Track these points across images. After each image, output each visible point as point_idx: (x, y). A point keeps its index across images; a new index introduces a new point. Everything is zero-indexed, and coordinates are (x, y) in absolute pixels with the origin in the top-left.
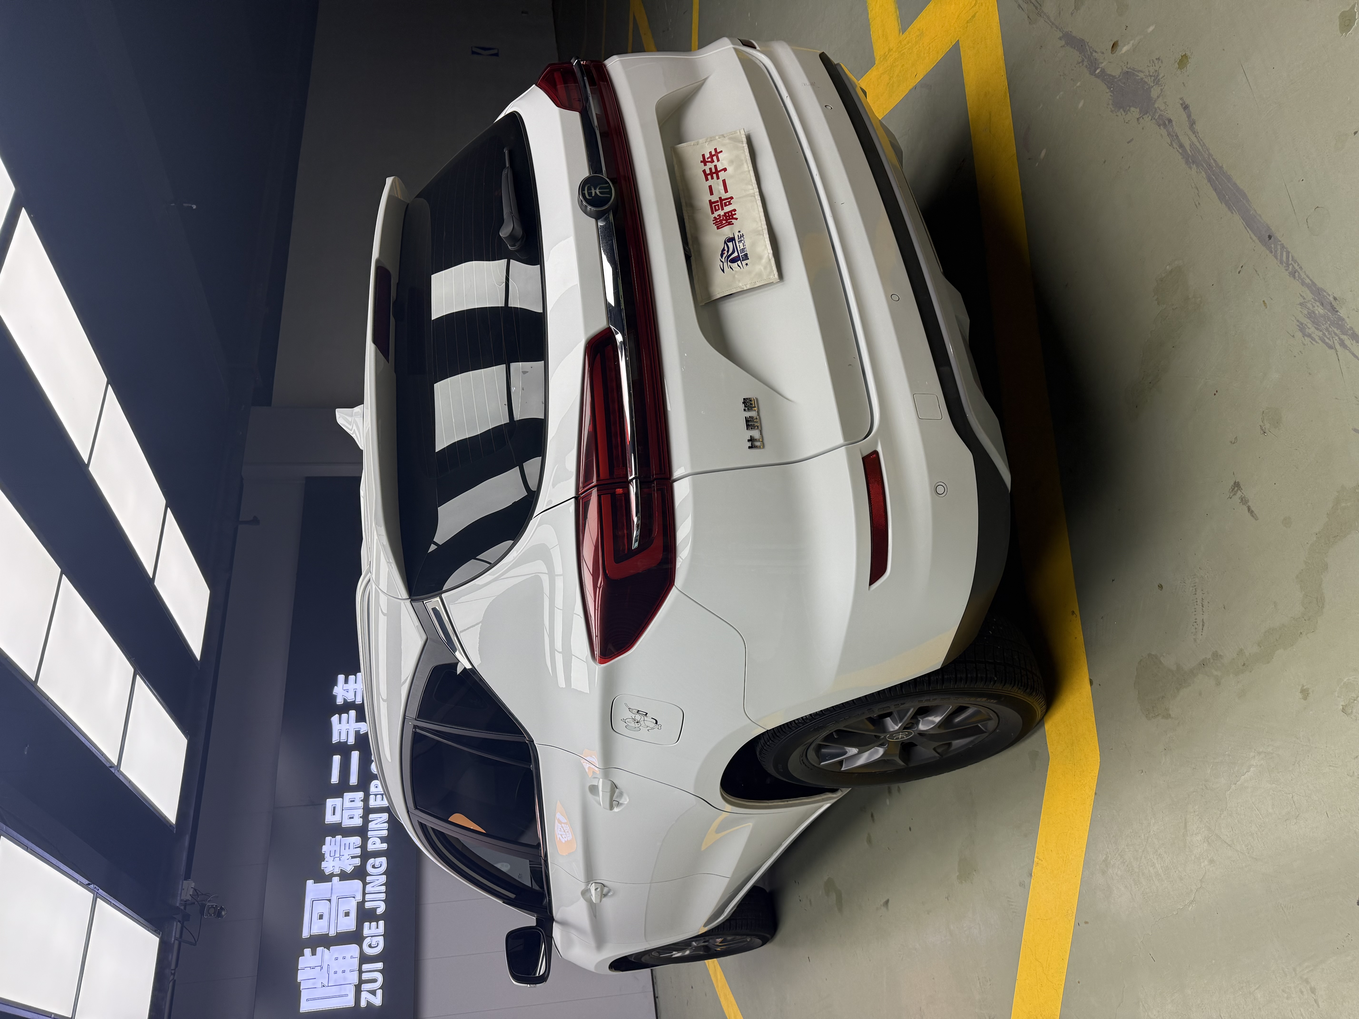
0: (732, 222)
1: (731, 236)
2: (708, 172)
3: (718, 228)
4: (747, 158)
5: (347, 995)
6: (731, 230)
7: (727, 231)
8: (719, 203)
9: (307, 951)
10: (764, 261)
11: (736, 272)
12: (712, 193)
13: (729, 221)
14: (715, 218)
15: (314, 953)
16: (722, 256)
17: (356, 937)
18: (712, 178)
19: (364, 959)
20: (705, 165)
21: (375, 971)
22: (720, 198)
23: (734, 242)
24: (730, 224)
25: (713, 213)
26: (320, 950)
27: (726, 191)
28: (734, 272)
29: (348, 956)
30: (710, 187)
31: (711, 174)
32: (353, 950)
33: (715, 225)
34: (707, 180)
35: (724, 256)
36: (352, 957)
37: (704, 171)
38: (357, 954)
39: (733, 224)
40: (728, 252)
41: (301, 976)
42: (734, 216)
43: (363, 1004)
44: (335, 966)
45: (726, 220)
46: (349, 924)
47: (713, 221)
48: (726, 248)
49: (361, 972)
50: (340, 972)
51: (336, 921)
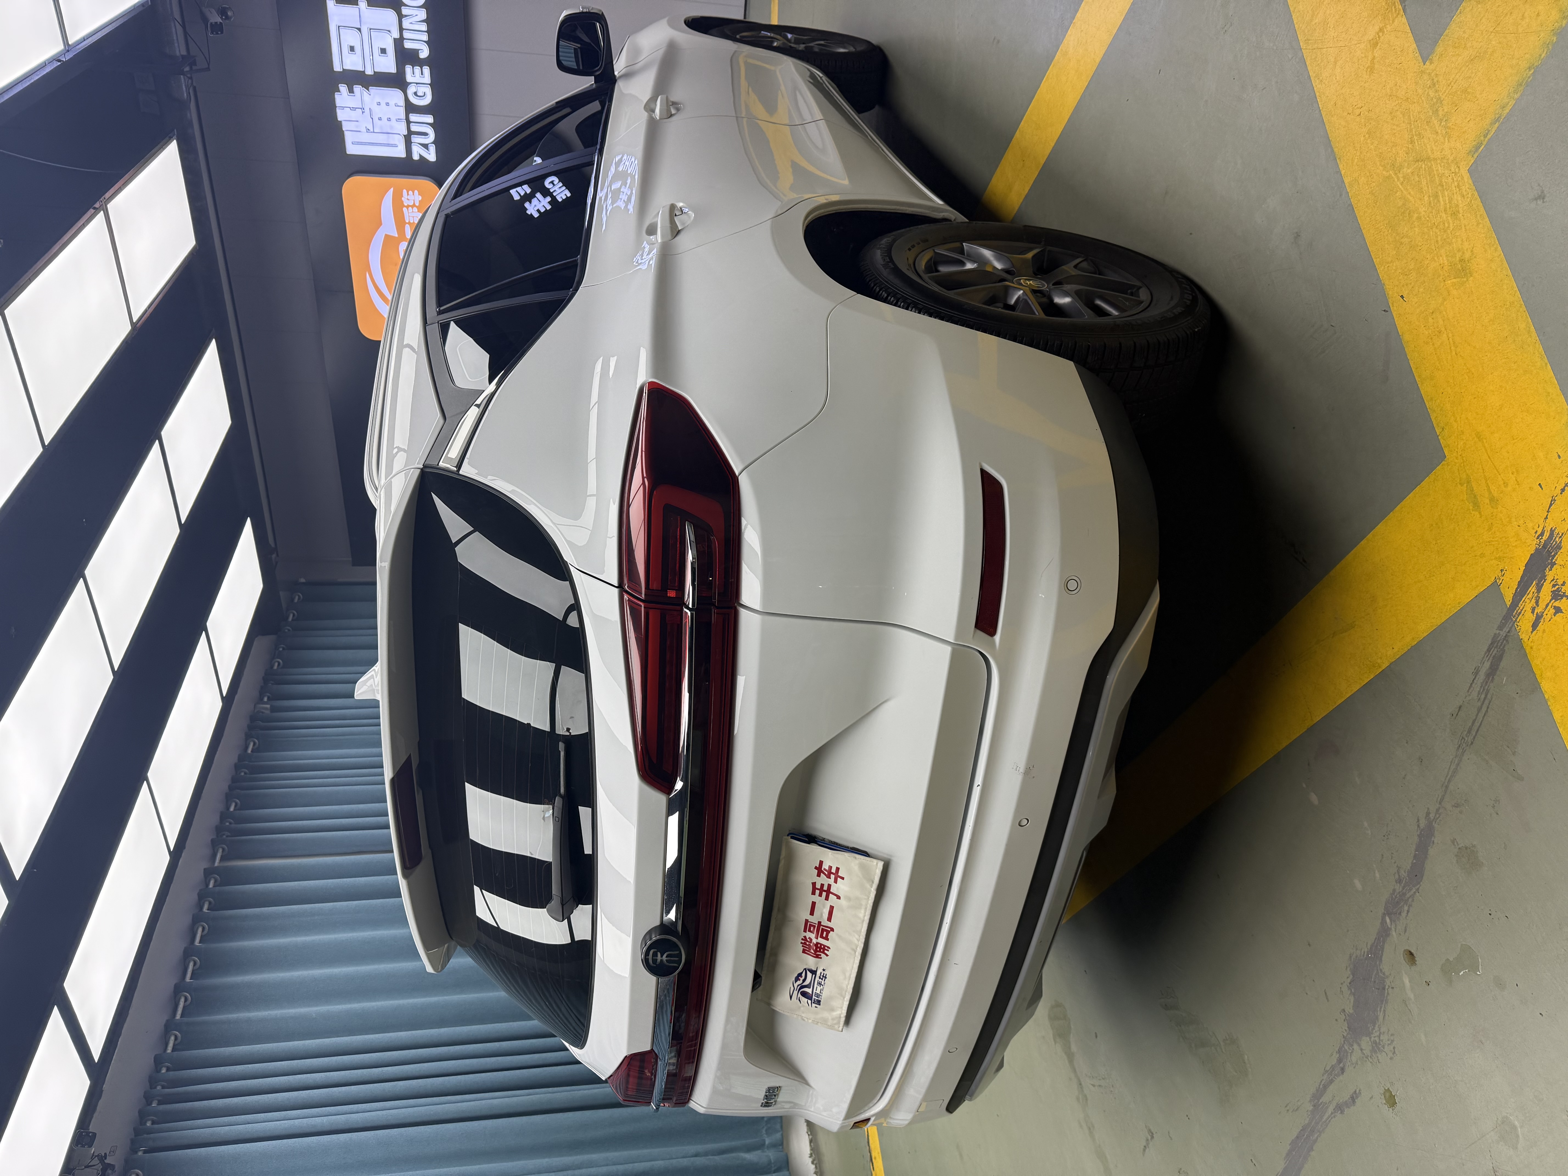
0: (820, 955)
1: (814, 969)
2: (818, 886)
3: (804, 952)
4: (868, 906)
5: (396, 146)
6: (817, 963)
7: (810, 961)
8: (817, 925)
9: (343, 88)
10: (835, 1014)
11: (803, 1006)
12: (812, 913)
13: (818, 953)
14: (805, 937)
15: (351, 91)
16: (797, 979)
17: (397, 81)
18: (820, 895)
19: (410, 108)
20: (819, 875)
21: (424, 123)
22: (820, 923)
23: (814, 975)
24: (818, 957)
25: (805, 931)
26: (357, 89)
27: (829, 919)
28: (800, 1005)
29: (392, 103)
30: (814, 904)
31: (821, 890)
32: (395, 96)
33: (803, 946)
34: (813, 893)
35: (799, 982)
36: (396, 105)
37: (814, 884)
38: (402, 103)
39: (821, 958)
40: (804, 981)
41: (341, 115)
42: (826, 952)
43: (416, 157)
44: (378, 111)
45: (816, 951)
46: (388, 65)
47: (802, 939)
48: (803, 975)
49: (408, 122)
50: (385, 119)
51: (371, 57)
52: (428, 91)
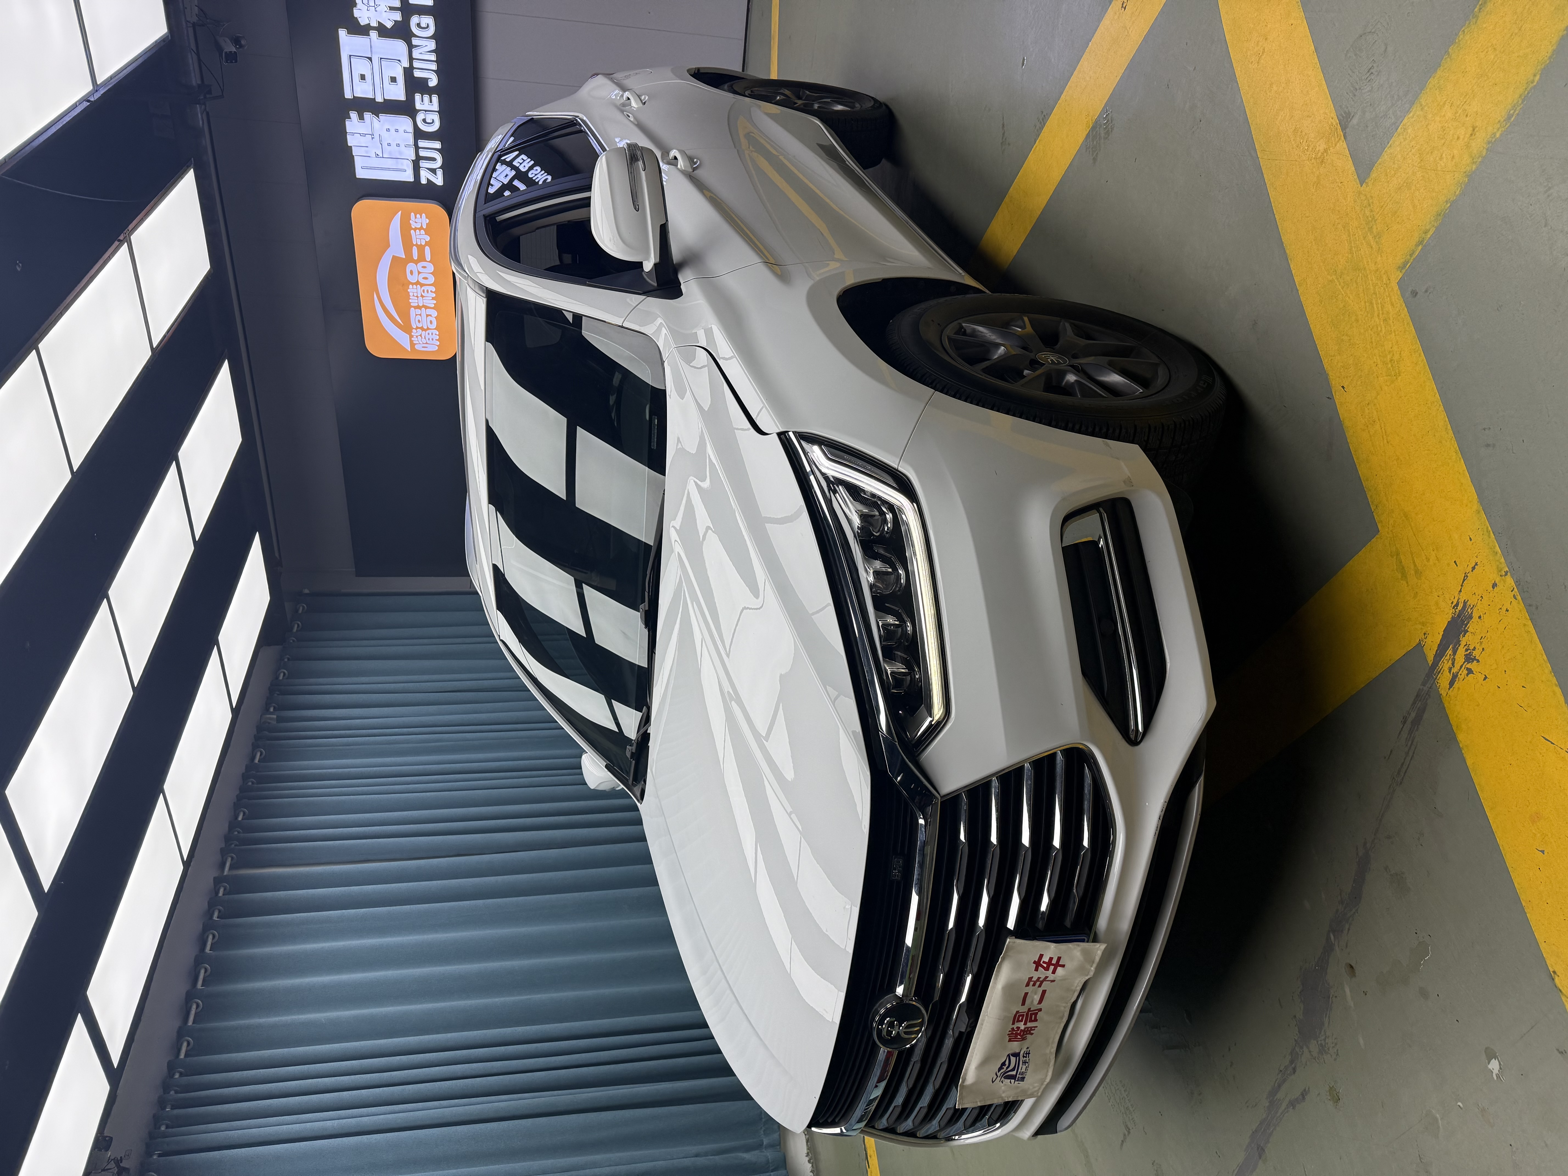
5: (404, 170)
9: (354, 115)
15: (361, 117)
17: (406, 108)
19: (419, 134)
21: (432, 148)
26: (368, 116)
29: (401, 130)
32: (404, 123)
36: (405, 132)
38: (411, 129)
41: (351, 141)
43: (424, 181)
44: (387, 138)
46: (398, 93)
49: (417, 148)
50: (394, 144)
51: (381, 86)
52: (436, 118)
